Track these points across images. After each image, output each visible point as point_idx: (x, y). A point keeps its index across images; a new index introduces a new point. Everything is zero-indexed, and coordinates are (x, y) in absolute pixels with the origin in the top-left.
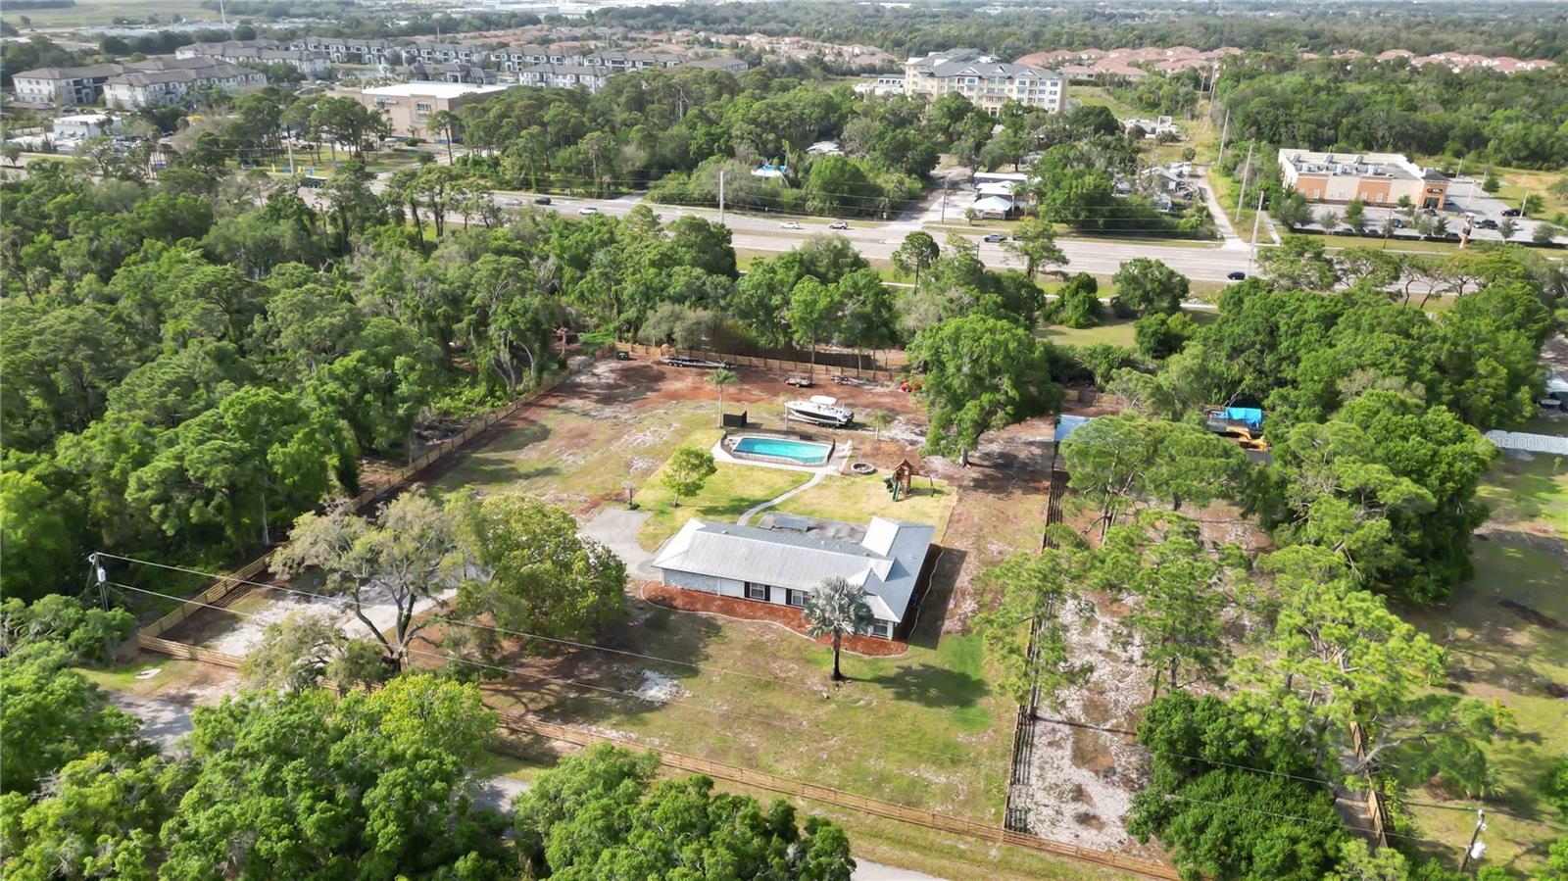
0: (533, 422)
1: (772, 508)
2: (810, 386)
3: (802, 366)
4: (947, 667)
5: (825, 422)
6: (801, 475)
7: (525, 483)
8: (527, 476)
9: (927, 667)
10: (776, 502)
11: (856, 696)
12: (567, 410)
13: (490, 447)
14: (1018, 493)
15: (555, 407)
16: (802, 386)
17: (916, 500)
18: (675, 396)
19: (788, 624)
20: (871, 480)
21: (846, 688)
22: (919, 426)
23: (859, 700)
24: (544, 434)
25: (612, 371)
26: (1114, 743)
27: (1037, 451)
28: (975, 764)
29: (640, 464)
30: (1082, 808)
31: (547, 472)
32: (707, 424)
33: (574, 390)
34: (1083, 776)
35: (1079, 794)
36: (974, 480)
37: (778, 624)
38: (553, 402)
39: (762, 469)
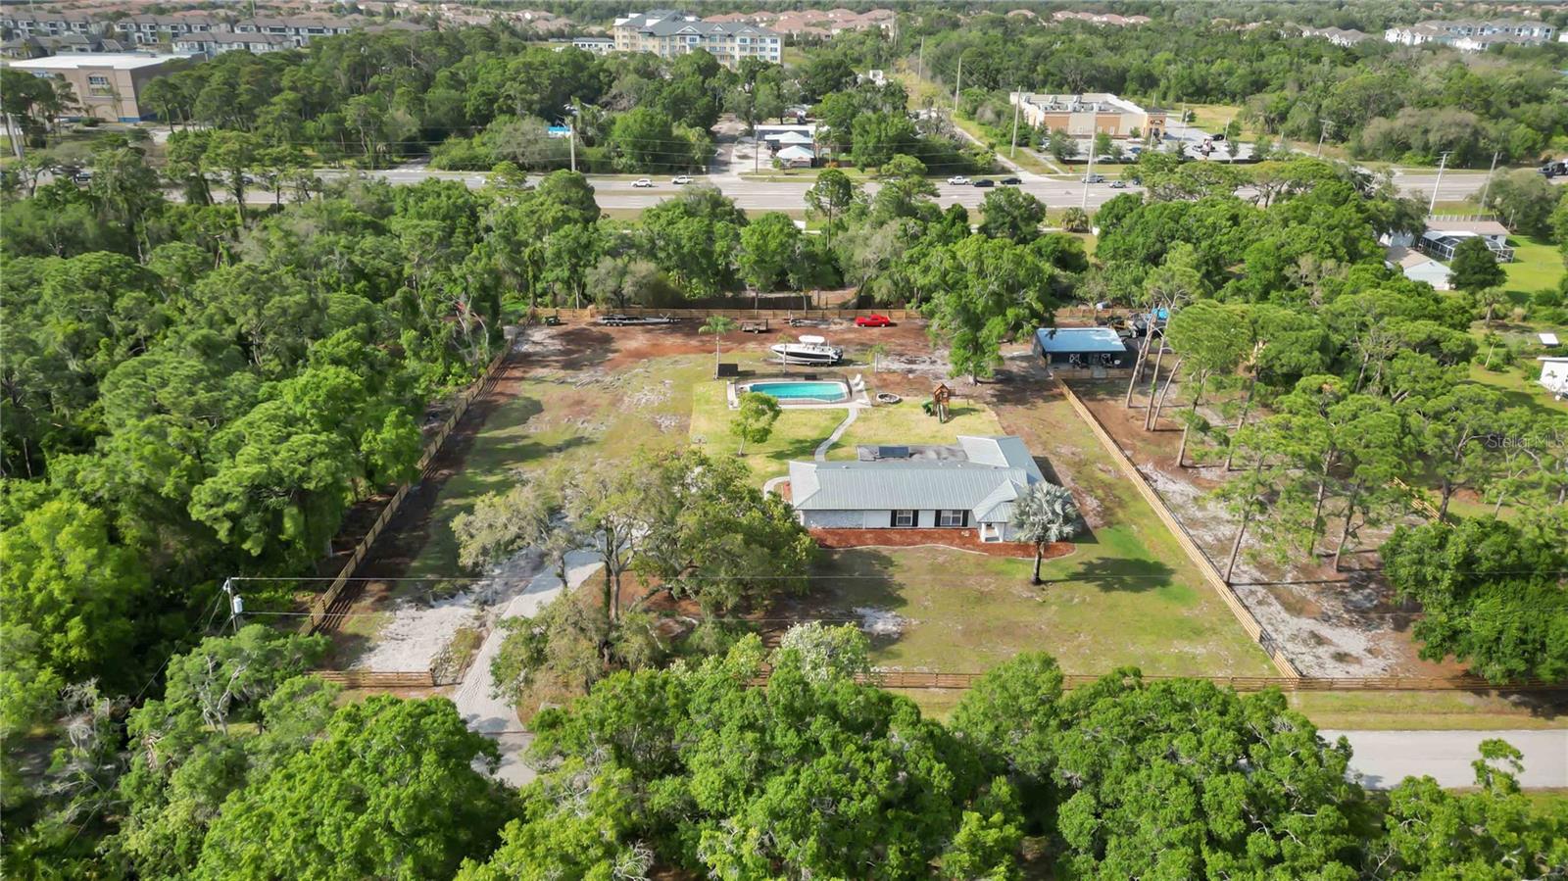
0: (514, 396)
1: (835, 446)
2: (768, 331)
3: (746, 312)
4: (1120, 556)
5: (817, 360)
6: (837, 412)
7: (562, 455)
8: (559, 449)
9: (1106, 560)
10: (835, 438)
11: (1068, 596)
12: (540, 381)
13: (489, 425)
14: (1040, 403)
15: (522, 379)
16: (760, 332)
17: (958, 420)
18: (638, 355)
19: (951, 544)
20: (903, 409)
21: (1052, 591)
22: (901, 355)
23: (1072, 599)
24: (536, 408)
25: (552, 337)
26: (1307, 592)
27: (1024, 364)
28: (1214, 631)
29: (666, 422)
30: (1332, 649)
31: (578, 442)
32: (699, 377)
33: (527, 360)
34: (1307, 624)
35: (1320, 641)
36: (993, 396)
37: (941, 546)
38: (517, 373)
39: (793, 411)
